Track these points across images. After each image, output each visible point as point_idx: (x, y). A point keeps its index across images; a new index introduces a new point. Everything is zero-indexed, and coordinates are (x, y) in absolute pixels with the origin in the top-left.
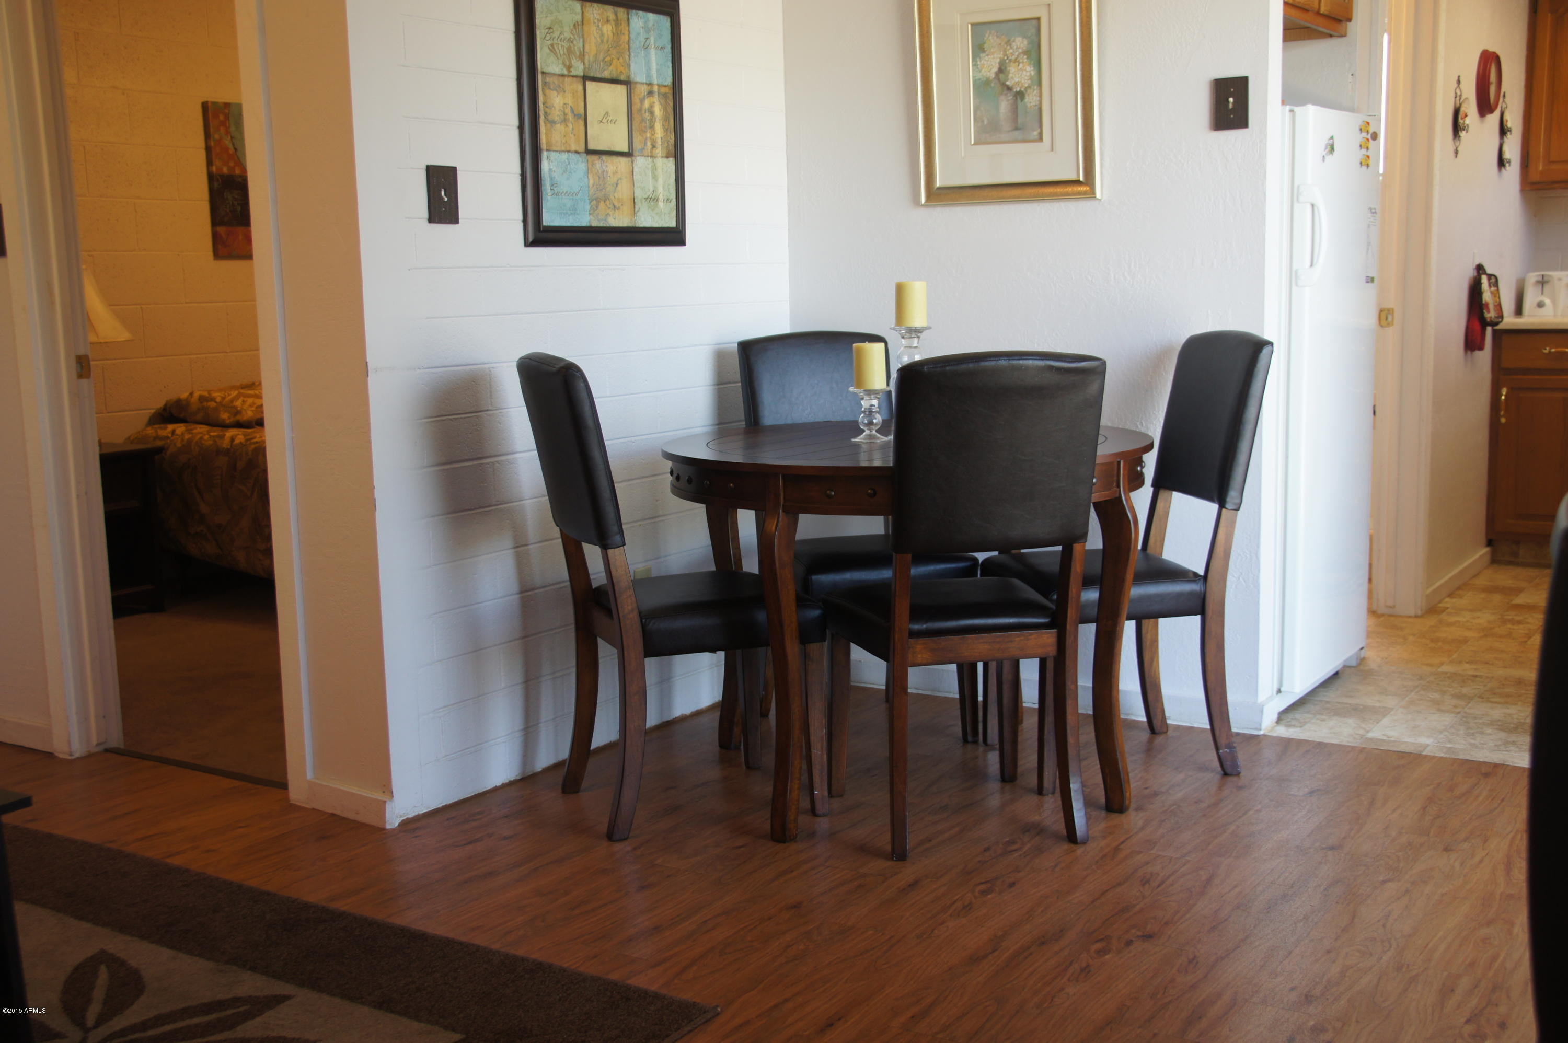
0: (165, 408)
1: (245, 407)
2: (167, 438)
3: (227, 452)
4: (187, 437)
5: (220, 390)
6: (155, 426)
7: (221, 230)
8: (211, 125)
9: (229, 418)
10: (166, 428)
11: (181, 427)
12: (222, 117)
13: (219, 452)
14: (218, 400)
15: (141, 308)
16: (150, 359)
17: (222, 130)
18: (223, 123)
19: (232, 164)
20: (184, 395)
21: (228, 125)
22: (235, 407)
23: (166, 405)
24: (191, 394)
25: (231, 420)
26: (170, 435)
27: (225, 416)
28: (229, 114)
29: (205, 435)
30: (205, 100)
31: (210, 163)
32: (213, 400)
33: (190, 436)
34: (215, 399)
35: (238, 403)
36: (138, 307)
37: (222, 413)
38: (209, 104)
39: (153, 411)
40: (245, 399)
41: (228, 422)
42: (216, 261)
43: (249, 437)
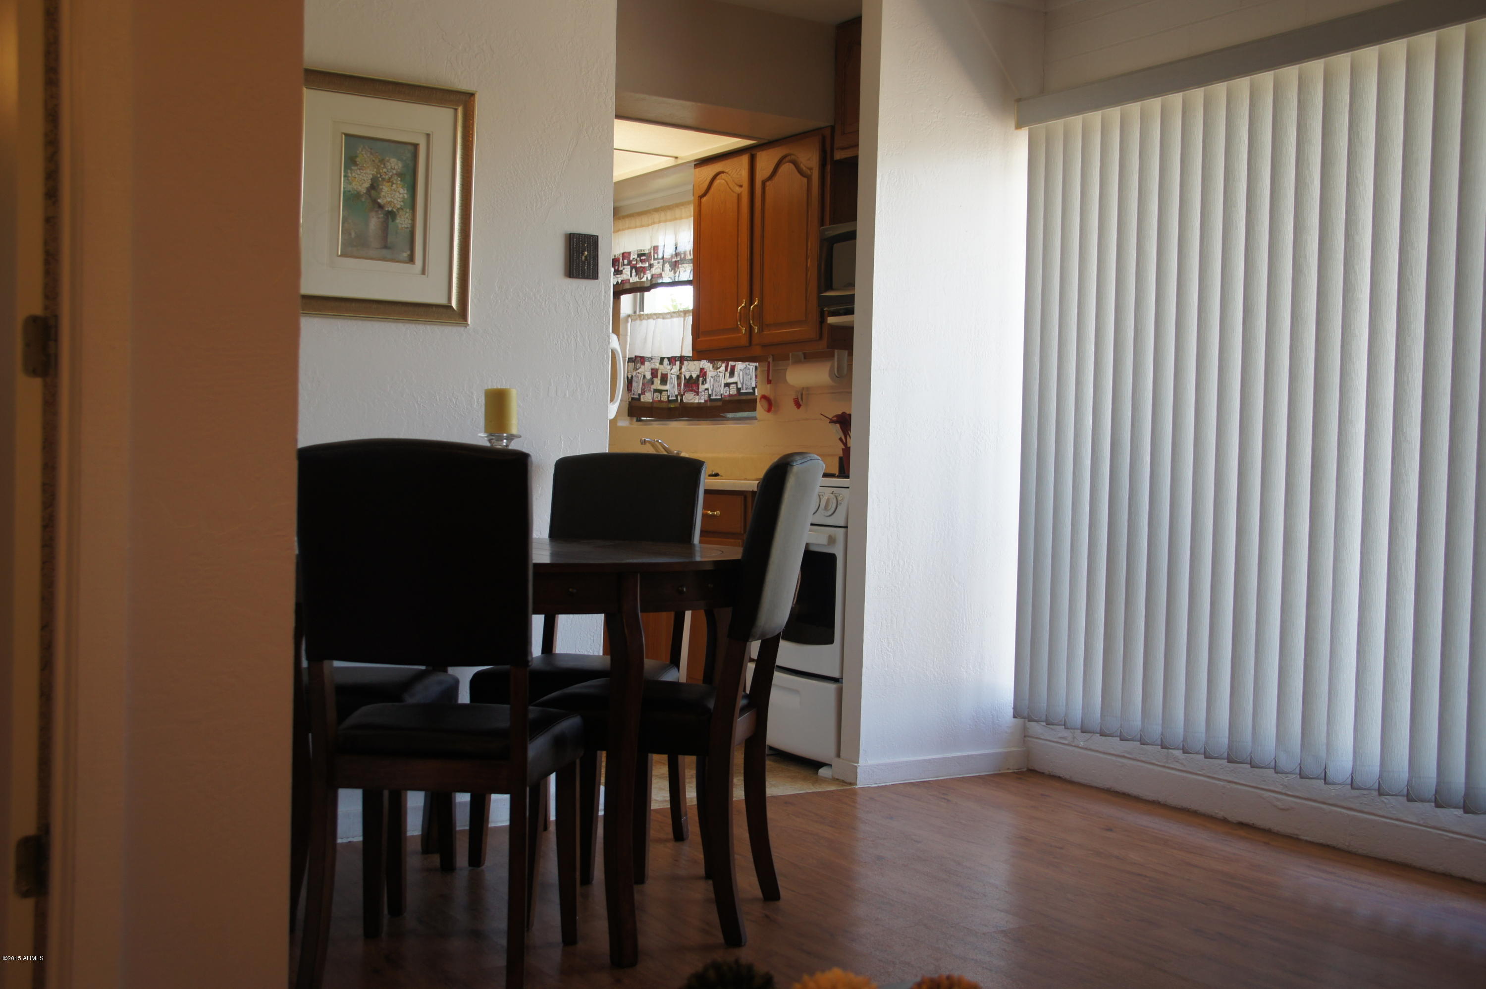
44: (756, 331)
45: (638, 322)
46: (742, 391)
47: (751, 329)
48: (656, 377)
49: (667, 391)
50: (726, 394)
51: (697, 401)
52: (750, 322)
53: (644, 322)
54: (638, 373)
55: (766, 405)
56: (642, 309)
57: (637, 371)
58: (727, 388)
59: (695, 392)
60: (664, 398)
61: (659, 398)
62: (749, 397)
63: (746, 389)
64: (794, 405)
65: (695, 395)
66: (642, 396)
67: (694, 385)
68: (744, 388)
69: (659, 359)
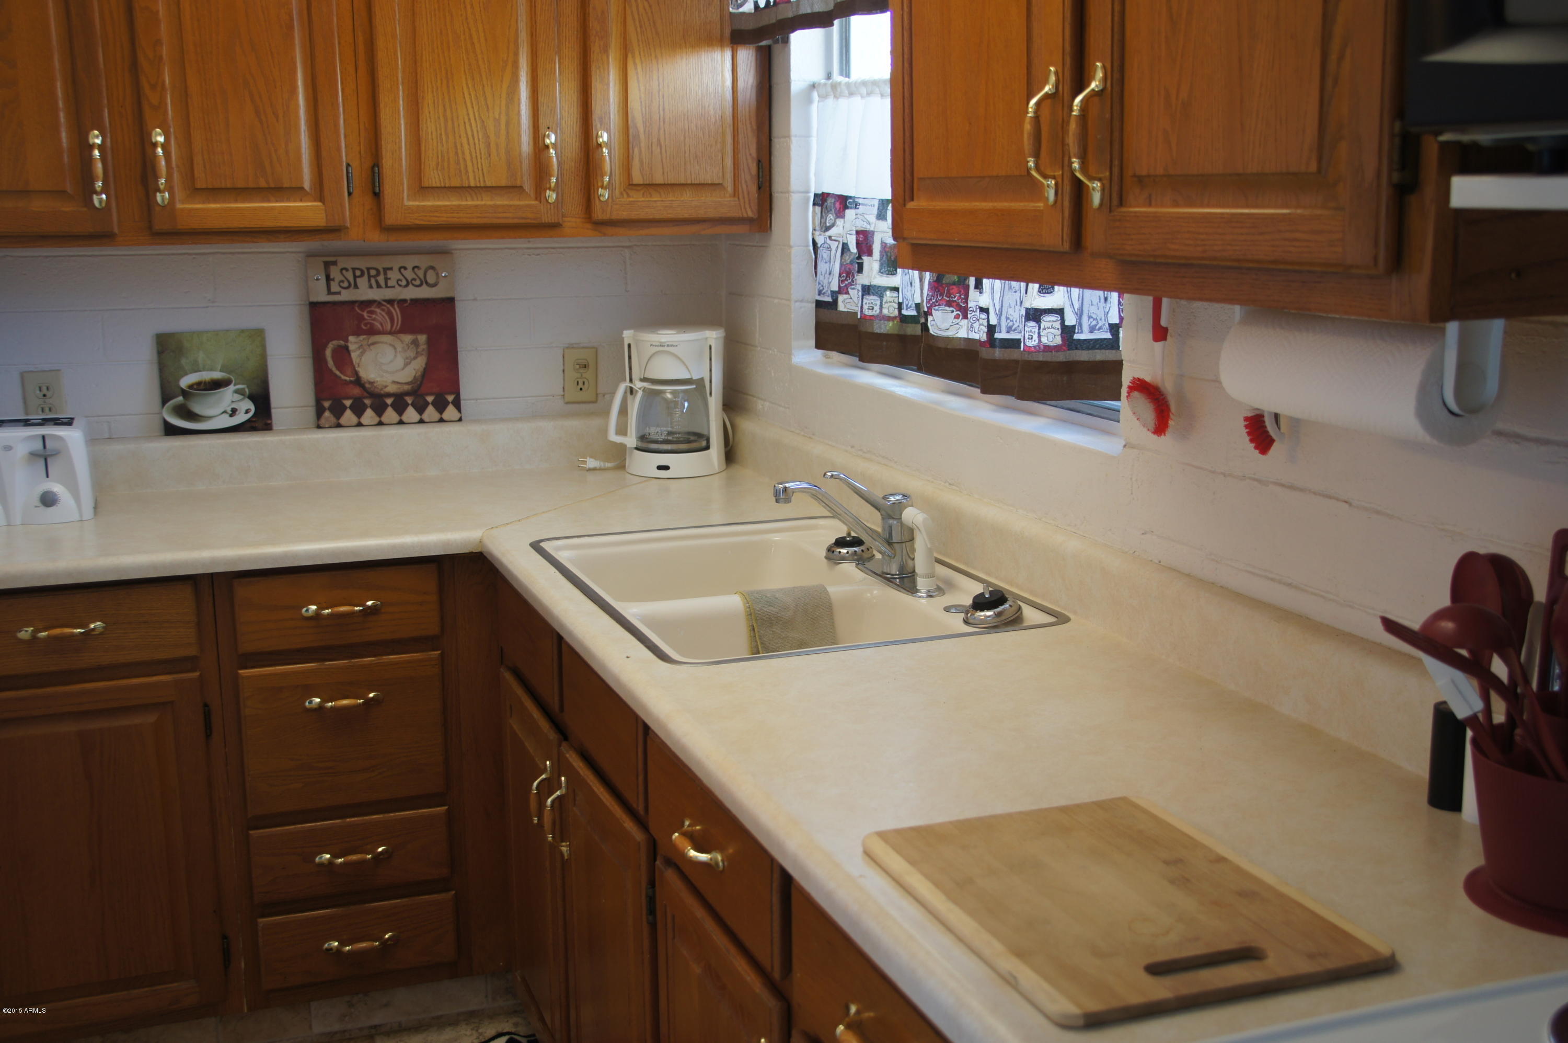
44: (1096, 198)
45: (830, 101)
46: (1076, 337)
47: (1079, 190)
48: (870, 254)
49: (896, 289)
50: (1030, 343)
51: (962, 334)
52: (1071, 163)
53: (843, 102)
54: (830, 237)
55: (1148, 412)
56: (845, 70)
57: (828, 233)
58: (1032, 324)
59: (959, 308)
60: (890, 310)
61: (877, 308)
62: (1100, 355)
63: (1092, 330)
64: (1247, 438)
65: (957, 317)
66: (841, 298)
67: (955, 289)
68: (1085, 327)
69: (876, 203)
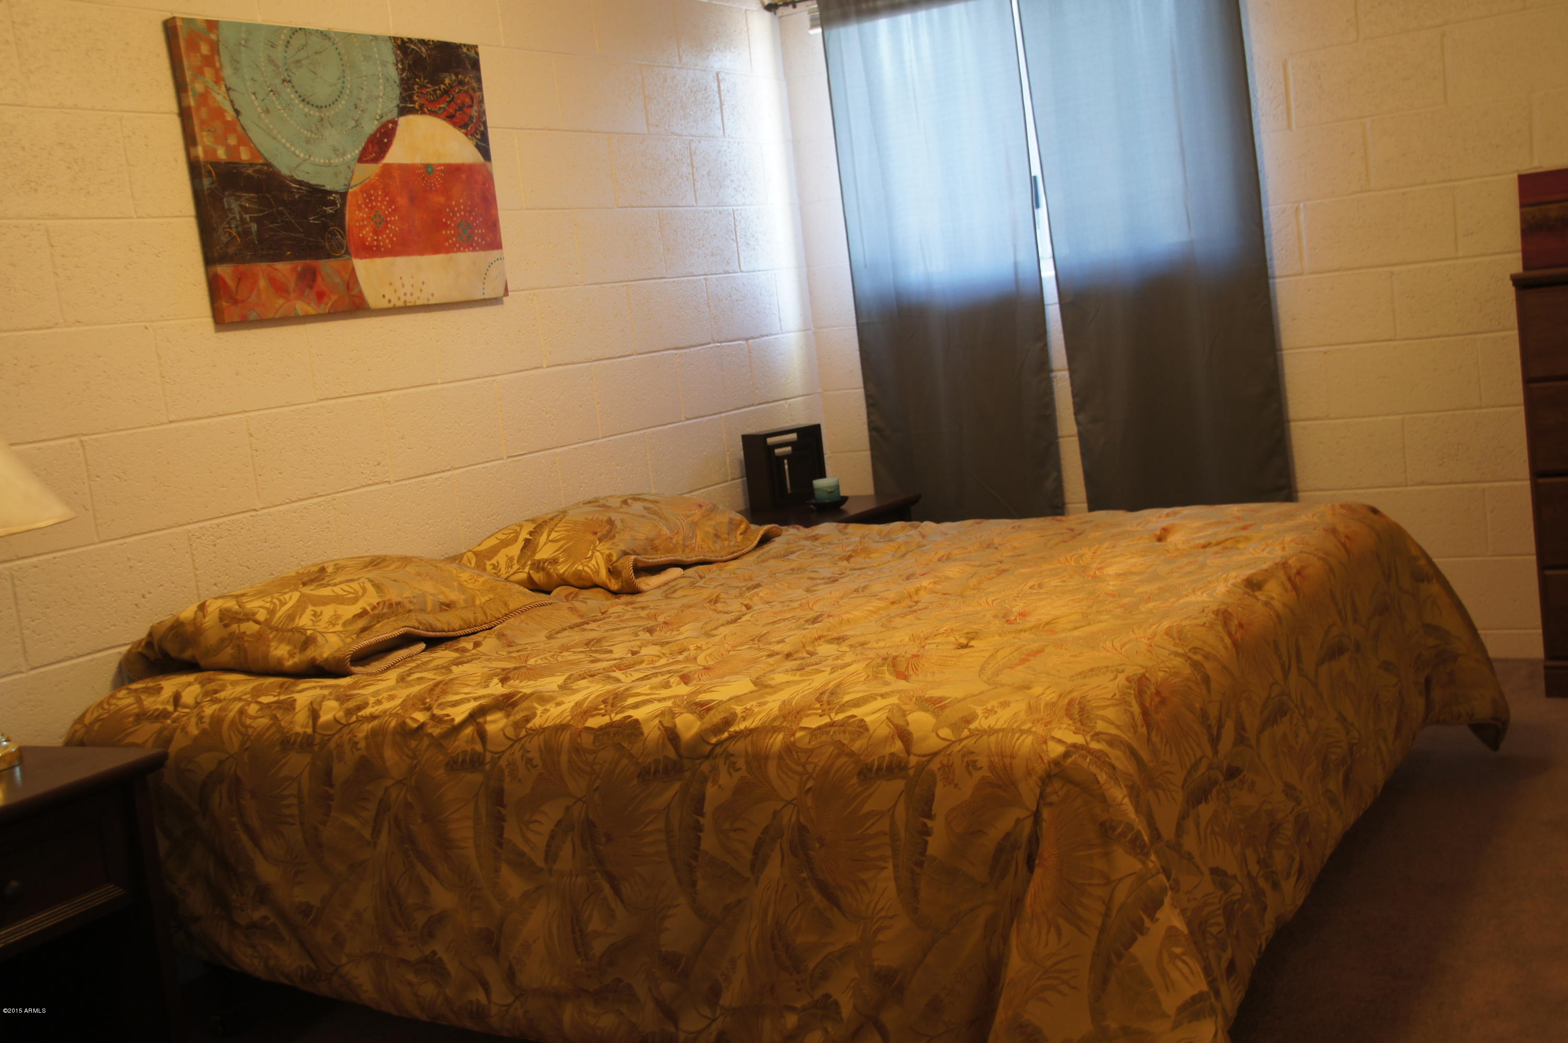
0: (149, 642)
1: (321, 626)
2: (164, 715)
3: (307, 743)
4: (209, 710)
5: (260, 594)
6: (134, 686)
7: (225, 270)
8: (186, 63)
9: (292, 655)
10: (159, 690)
11: (190, 684)
12: (205, 49)
13: (287, 743)
14: (262, 616)
15: (81, 441)
16: (107, 544)
17: (209, 73)
18: (209, 61)
19: (232, 141)
20: (188, 612)
21: (218, 65)
22: (301, 630)
23: (150, 635)
24: (202, 607)
25: (296, 660)
26: (170, 708)
27: (281, 651)
28: (218, 41)
29: (249, 704)
30: (168, 16)
31: (190, 139)
32: (249, 617)
33: (216, 706)
34: (254, 614)
35: (305, 621)
36: (74, 440)
37: (274, 644)
38: (179, 23)
39: (124, 649)
40: (318, 609)
41: (289, 663)
42: (221, 335)
43: (351, 704)
